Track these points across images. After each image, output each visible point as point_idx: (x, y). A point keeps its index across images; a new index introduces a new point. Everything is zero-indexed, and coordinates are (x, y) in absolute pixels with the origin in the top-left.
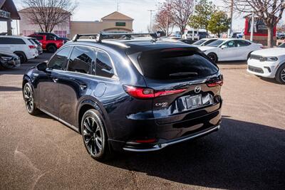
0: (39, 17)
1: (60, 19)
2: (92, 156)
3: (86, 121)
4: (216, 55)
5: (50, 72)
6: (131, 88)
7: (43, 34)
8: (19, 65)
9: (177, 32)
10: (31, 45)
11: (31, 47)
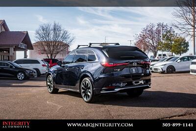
0: (46, 48)
1: (62, 48)
2: (86, 102)
3: (83, 84)
4: (174, 67)
5: (64, 66)
6: (104, 63)
7: (49, 59)
8: (36, 76)
9: (151, 56)
10: (44, 64)
11: (43, 65)
